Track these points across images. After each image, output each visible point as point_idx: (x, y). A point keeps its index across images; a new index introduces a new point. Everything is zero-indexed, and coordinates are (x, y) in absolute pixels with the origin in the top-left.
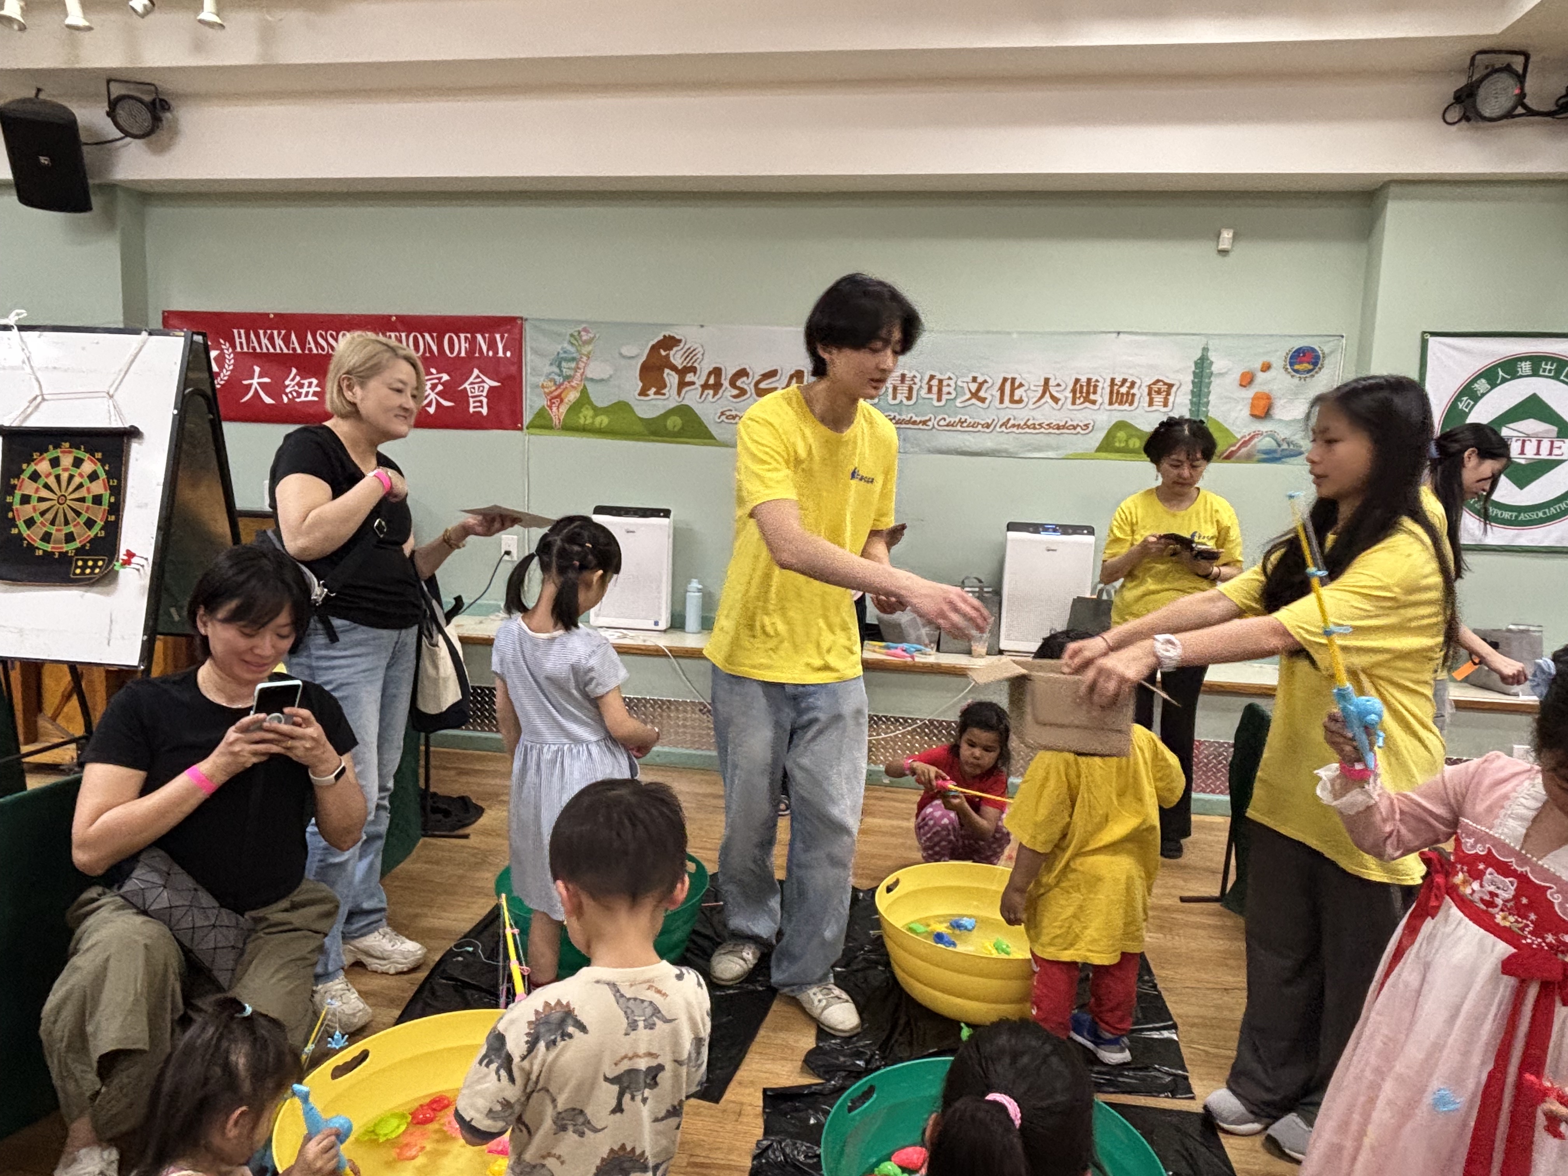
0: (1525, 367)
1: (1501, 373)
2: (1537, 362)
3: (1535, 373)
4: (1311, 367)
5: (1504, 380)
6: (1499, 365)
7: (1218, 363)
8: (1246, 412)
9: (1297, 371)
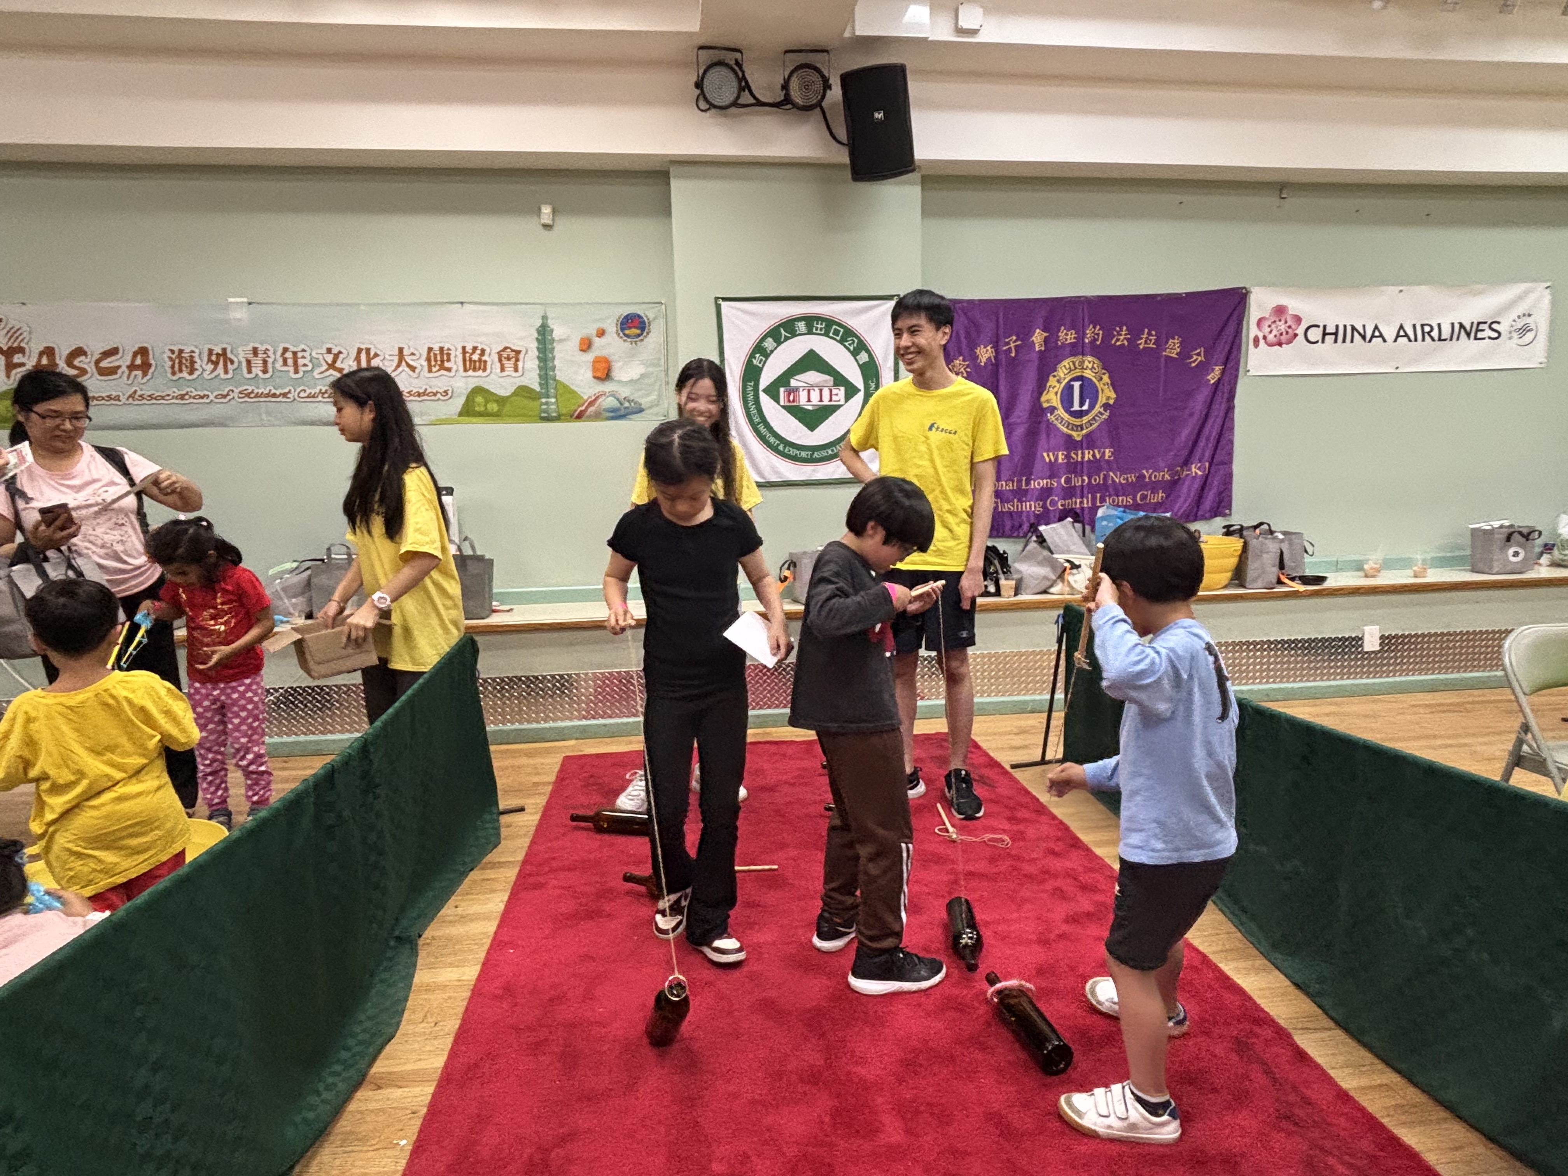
0: (801, 326)
1: (783, 333)
2: (810, 320)
3: (810, 332)
4: (639, 332)
5: (787, 339)
6: (779, 326)
7: (558, 331)
8: (589, 374)
9: (627, 336)
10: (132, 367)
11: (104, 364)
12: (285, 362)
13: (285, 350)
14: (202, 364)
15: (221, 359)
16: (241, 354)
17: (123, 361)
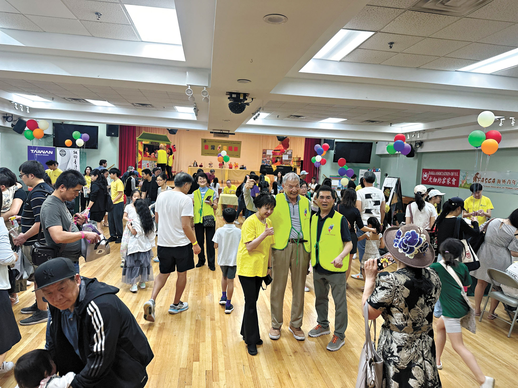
10: (492, 182)
11: (489, 181)
12: (513, 183)
13: (513, 180)
14: (501, 182)
15: (504, 181)
16: (507, 181)
17: (491, 181)
